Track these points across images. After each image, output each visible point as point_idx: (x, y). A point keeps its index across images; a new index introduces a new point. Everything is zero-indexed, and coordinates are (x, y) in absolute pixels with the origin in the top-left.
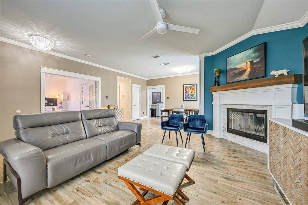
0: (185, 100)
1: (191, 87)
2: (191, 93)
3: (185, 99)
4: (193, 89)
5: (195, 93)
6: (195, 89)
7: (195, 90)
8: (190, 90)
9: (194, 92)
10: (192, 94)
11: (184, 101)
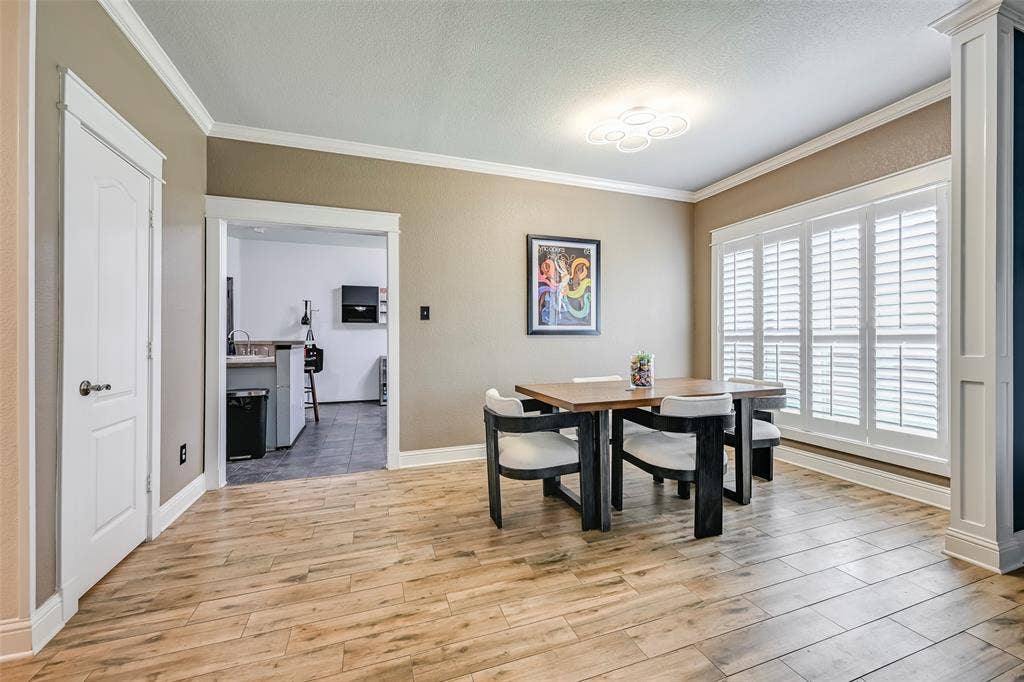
0: (536, 326)
1: (569, 255)
2: (571, 289)
3: (541, 323)
4: (580, 267)
5: (588, 289)
6: (589, 269)
7: (588, 276)
8: (564, 272)
9: (584, 285)
10: (573, 295)
11: (531, 332)
